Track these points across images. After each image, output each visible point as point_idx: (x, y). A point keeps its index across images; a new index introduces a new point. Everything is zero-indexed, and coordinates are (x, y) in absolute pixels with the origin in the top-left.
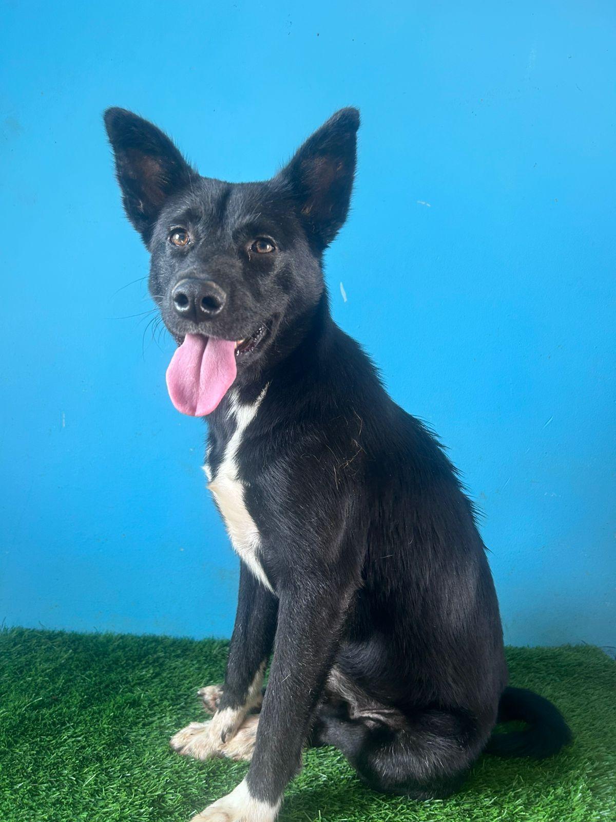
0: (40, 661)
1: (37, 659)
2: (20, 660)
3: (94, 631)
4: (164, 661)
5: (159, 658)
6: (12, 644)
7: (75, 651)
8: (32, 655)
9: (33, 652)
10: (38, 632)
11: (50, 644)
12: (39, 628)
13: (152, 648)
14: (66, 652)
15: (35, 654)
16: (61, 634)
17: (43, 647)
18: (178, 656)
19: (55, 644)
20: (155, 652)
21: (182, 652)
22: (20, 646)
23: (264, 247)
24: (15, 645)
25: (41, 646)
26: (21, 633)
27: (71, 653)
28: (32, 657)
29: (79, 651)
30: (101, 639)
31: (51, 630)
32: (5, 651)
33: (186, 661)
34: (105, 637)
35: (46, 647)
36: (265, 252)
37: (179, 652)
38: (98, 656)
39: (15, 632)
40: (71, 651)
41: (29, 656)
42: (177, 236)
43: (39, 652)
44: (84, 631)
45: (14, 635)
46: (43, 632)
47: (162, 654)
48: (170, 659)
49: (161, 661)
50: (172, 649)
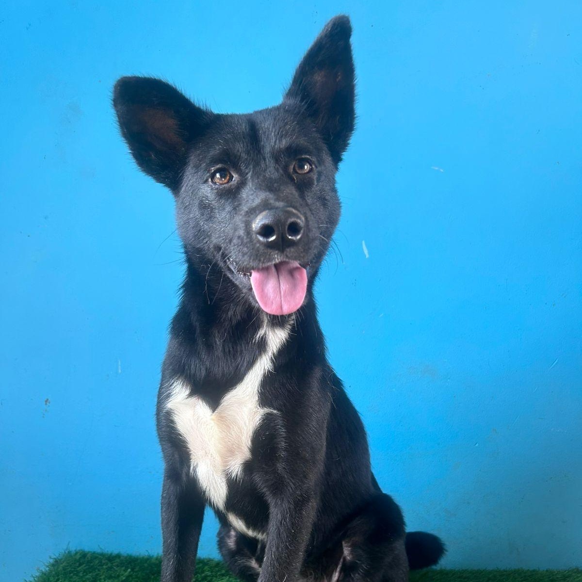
0: (104, 578)
1: (101, 576)
2: (87, 577)
3: (147, 554)
4: (212, 579)
5: (206, 576)
6: (78, 564)
7: (133, 570)
8: (96, 573)
9: (97, 570)
10: (98, 554)
11: (109, 565)
12: (99, 551)
13: (200, 568)
14: (125, 571)
15: (99, 572)
16: (118, 556)
17: (104, 567)
18: (223, 575)
19: (114, 564)
20: (203, 572)
21: (226, 571)
22: (85, 566)
23: (302, 167)
24: (80, 565)
25: (102, 566)
26: (84, 555)
27: (130, 572)
28: (97, 575)
29: (135, 570)
30: (153, 561)
31: (110, 553)
32: (73, 570)
33: (231, 579)
34: (157, 559)
35: (107, 567)
36: (303, 172)
37: (223, 572)
38: (153, 575)
39: (79, 554)
40: (129, 570)
41: (94, 574)
42: (218, 175)
43: (102, 571)
44: (138, 554)
45: (78, 557)
46: (102, 554)
47: (209, 573)
48: (216, 577)
49: (209, 578)
50: (217, 569)
